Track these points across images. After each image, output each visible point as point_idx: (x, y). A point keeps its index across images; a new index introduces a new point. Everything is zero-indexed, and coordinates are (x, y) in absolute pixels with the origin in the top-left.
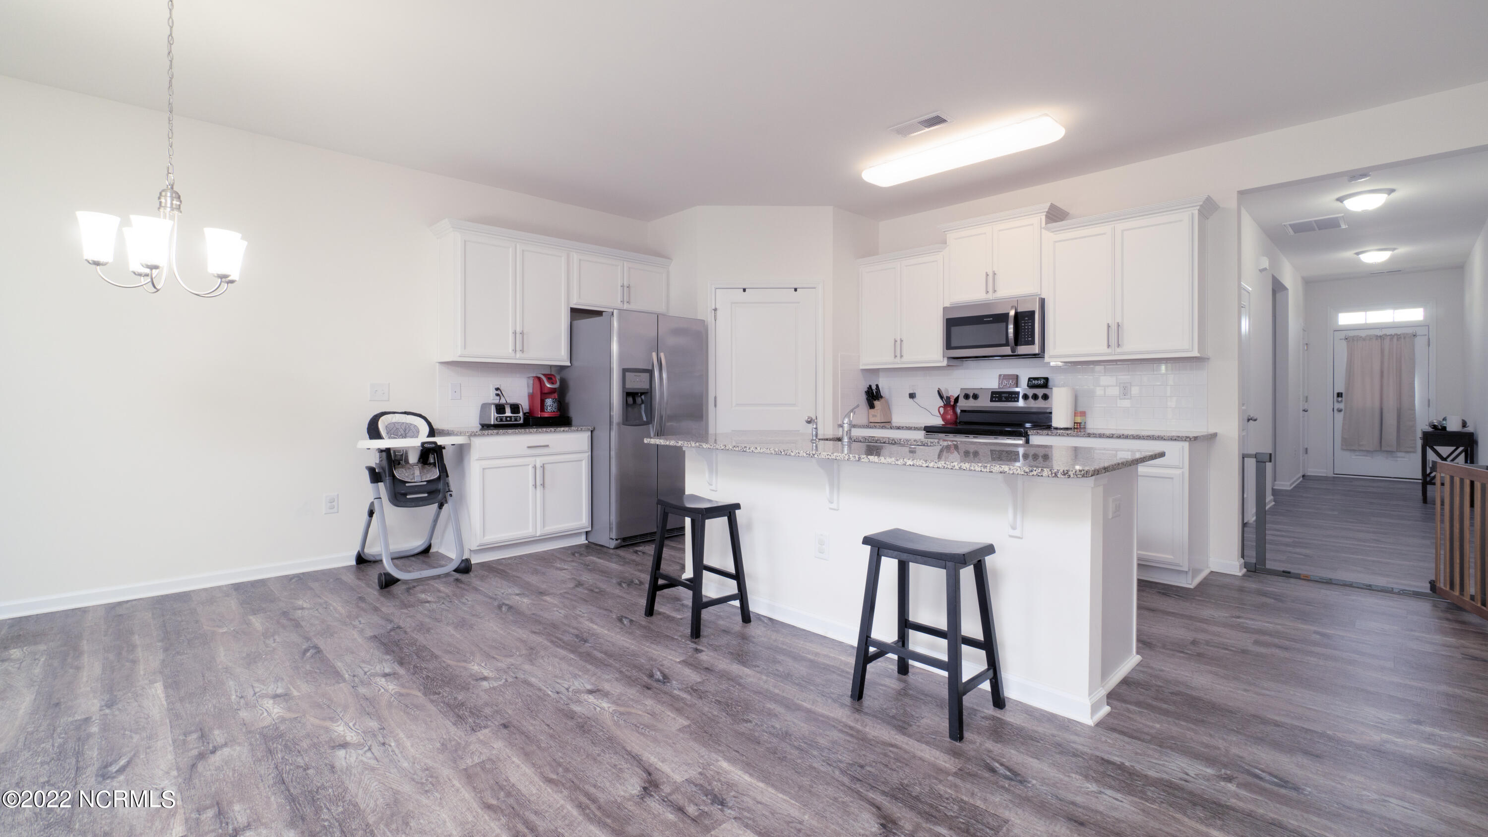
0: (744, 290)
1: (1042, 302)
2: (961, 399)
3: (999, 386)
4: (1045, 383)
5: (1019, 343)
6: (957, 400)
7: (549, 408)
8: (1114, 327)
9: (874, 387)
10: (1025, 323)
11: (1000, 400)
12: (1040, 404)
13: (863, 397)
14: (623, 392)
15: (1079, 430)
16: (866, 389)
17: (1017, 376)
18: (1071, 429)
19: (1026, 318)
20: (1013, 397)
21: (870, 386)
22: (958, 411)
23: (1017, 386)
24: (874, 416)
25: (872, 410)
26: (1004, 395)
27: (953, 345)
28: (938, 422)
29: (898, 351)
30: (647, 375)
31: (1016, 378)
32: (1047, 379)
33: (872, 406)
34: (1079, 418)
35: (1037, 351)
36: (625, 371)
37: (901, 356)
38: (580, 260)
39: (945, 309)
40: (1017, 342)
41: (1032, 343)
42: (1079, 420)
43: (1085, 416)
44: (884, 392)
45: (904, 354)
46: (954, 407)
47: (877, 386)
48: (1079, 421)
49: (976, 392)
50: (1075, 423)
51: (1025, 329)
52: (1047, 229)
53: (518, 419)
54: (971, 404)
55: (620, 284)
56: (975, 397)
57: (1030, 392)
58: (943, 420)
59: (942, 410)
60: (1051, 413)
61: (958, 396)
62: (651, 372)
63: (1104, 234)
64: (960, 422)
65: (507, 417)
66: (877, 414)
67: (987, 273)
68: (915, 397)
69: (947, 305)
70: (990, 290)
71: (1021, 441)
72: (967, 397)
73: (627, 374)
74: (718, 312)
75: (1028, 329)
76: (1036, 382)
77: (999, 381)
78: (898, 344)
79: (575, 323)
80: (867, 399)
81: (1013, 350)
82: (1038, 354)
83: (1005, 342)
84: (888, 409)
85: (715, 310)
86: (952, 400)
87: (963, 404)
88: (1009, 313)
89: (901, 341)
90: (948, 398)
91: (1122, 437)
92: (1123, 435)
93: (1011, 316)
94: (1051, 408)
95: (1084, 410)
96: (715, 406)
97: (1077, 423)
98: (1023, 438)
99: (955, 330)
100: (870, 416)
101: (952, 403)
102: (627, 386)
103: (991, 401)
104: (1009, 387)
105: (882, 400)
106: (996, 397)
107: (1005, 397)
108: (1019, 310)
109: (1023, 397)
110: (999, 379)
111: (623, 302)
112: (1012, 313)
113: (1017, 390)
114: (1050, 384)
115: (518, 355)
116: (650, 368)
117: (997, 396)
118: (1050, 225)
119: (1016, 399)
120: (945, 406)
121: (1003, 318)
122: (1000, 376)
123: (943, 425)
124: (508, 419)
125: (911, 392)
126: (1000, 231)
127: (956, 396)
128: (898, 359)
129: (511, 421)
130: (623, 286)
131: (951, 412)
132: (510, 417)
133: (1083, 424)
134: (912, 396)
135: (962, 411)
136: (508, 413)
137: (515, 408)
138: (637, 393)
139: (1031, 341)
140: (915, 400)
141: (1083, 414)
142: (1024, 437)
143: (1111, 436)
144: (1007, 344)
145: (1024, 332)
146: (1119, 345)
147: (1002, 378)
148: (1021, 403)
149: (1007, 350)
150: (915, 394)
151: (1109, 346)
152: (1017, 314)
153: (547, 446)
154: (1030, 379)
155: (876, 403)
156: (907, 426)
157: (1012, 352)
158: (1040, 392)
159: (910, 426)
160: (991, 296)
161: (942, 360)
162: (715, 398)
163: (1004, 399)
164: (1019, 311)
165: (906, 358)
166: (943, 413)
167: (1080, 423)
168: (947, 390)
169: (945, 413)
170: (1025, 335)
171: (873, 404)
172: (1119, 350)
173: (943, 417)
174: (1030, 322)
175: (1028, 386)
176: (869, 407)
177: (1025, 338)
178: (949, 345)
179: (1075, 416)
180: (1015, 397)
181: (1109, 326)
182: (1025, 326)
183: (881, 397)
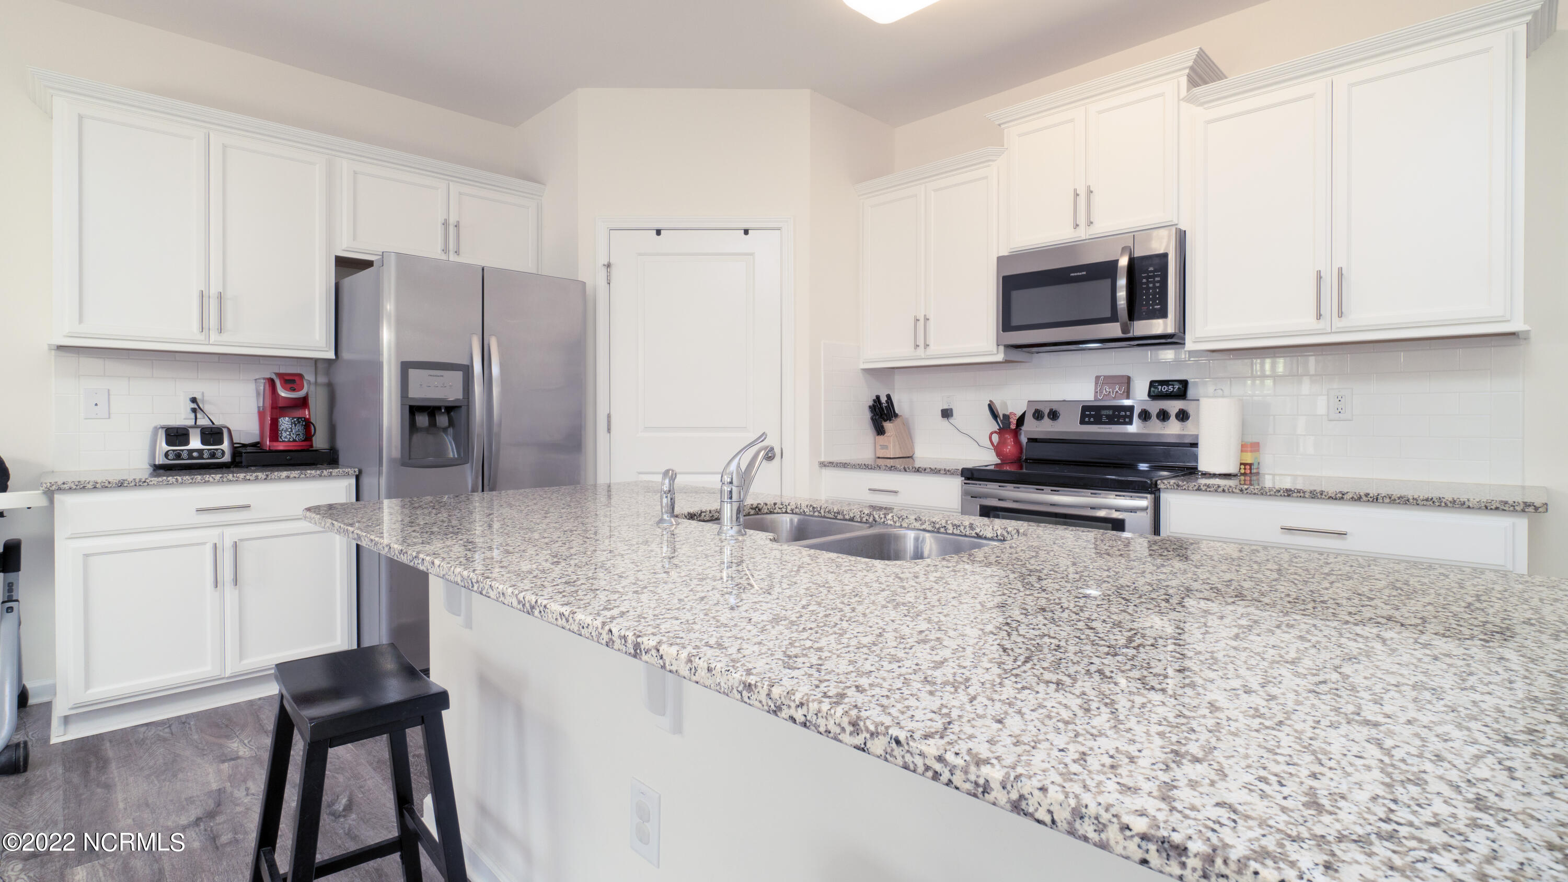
0: (658, 232)
1: (1181, 237)
2: (1029, 419)
3: (1096, 396)
4: (1181, 390)
5: (1136, 315)
6: (1021, 420)
7: (284, 434)
8: (1330, 281)
9: (884, 399)
10: (1148, 278)
11: (1098, 421)
12: (1173, 429)
13: (866, 416)
14: (402, 405)
15: (1248, 478)
16: (871, 403)
17: (1129, 378)
18: (1235, 475)
19: (1151, 269)
20: (1122, 415)
21: (878, 397)
22: (1024, 439)
23: (1128, 397)
24: (885, 447)
25: (881, 437)
26: (1104, 412)
27: (1014, 323)
28: (986, 458)
29: (920, 341)
30: (459, 375)
31: (1127, 381)
32: (1184, 383)
33: (880, 431)
34: (1249, 454)
35: (1170, 330)
36: (406, 367)
37: (926, 346)
38: (355, 173)
39: (1000, 259)
40: (1133, 313)
41: (1163, 314)
42: (1249, 458)
43: (1258, 451)
44: (900, 405)
45: (931, 341)
46: (1016, 433)
47: (889, 397)
48: (1249, 462)
49: (1055, 408)
50: (1241, 464)
51: (1148, 288)
52: (1190, 100)
53: (219, 454)
54: (1045, 428)
55: (440, 220)
56: (1054, 415)
57: (1154, 407)
58: (998, 455)
59: (995, 438)
60: (1195, 445)
61: (1023, 415)
62: (467, 370)
63: (1310, 96)
64: (1026, 459)
65: (191, 452)
66: (891, 443)
67: (1075, 190)
68: (952, 416)
69: (1005, 253)
70: (1082, 220)
71: (1144, 502)
72: (1038, 415)
73: (412, 372)
74: (614, 270)
75: (1154, 288)
76: (1164, 389)
77: (1096, 388)
78: (921, 324)
79: (347, 282)
80: (872, 419)
81: (1125, 329)
82: (1171, 336)
83: (1109, 315)
84: (907, 436)
85: (609, 266)
86: (1014, 421)
87: (1032, 428)
88: (1117, 261)
89: (927, 319)
90: (1006, 417)
91: (1364, 498)
92: (1367, 495)
93: (1122, 267)
94: (1197, 436)
95: (1255, 440)
96: (609, 430)
97: (1245, 464)
98: (1149, 496)
99: (1016, 295)
100: (878, 447)
101: (1013, 427)
102: (411, 395)
103: (1082, 422)
104: (1114, 398)
105: (897, 421)
106: (1090, 416)
107: (1107, 416)
108: (1138, 253)
109: (1140, 416)
110: (1096, 383)
111: (445, 250)
112: (1124, 262)
113: (1127, 402)
114: (1191, 392)
115: (214, 337)
116: (465, 362)
117: (1091, 413)
118: (1197, 90)
119: (1127, 420)
120: (1001, 432)
121: (1107, 270)
122: (1098, 378)
123: (996, 465)
124: (195, 454)
125: (946, 407)
126: (1100, 112)
127: (1019, 414)
128: (921, 351)
129: (201, 457)
130: (446, 224)
131: (1010, 439)
132: (200, 451)
133: (1255, 466)
134: (947, 414)
135: (1031, 440)
136: (195, 443)
137: (212, 434)
138: (439, 408)
139: (1159, 310)
140: (951, 420)
141: (1255, 447)
142: (1150, 493)
143: (1340, 497)
144: (1114, 318)
145: (1147, 294)
146: (1341, 314)
147: (1100, 381)
148: (1134, 428)
149: (1113, 329)
150: (951, 410)
151: (1319, 316)
152: (1132, 261)
153: (247, 507)
154: (1152, 383)
155: (888, 425)
156: (933, 467)
157: (1123, 332)
158: (1174, 406)
159: (938, 467)
160: (1082, 234)
161: (995, 351)
162: (609, 416)
163: (1104, 419)
164: (1136, 255)
165: (934, 349)
166: (998, 444)
167: (1251, 465)
168: (1005, 404)
169: (1002, 442)
170: (1148, 300)
171: (883, 427)
172: (1339, 324)
173: (998, 450)
174: (1157, 276)
175: (1149, 395)
176: (875, 433)
177: (1148, 304)
178: (1007, 323)
179: (1242, 451)
180: (1125, 417)
181: (1319, 277)
182: (1148, 282)
183: (896, 415)
